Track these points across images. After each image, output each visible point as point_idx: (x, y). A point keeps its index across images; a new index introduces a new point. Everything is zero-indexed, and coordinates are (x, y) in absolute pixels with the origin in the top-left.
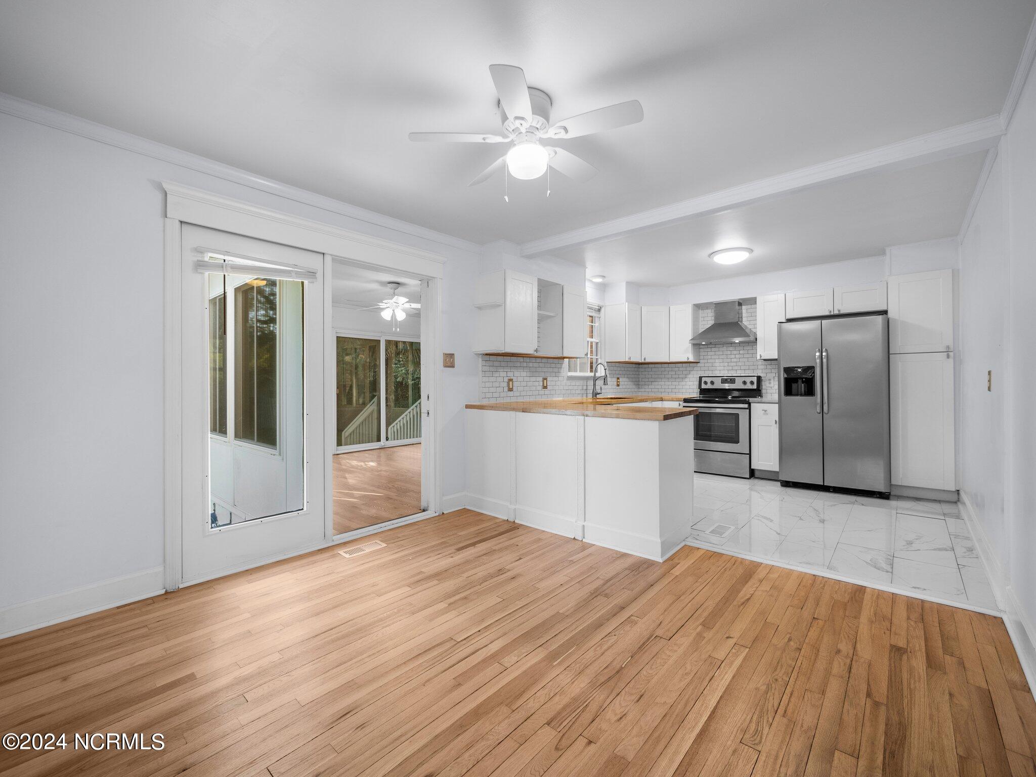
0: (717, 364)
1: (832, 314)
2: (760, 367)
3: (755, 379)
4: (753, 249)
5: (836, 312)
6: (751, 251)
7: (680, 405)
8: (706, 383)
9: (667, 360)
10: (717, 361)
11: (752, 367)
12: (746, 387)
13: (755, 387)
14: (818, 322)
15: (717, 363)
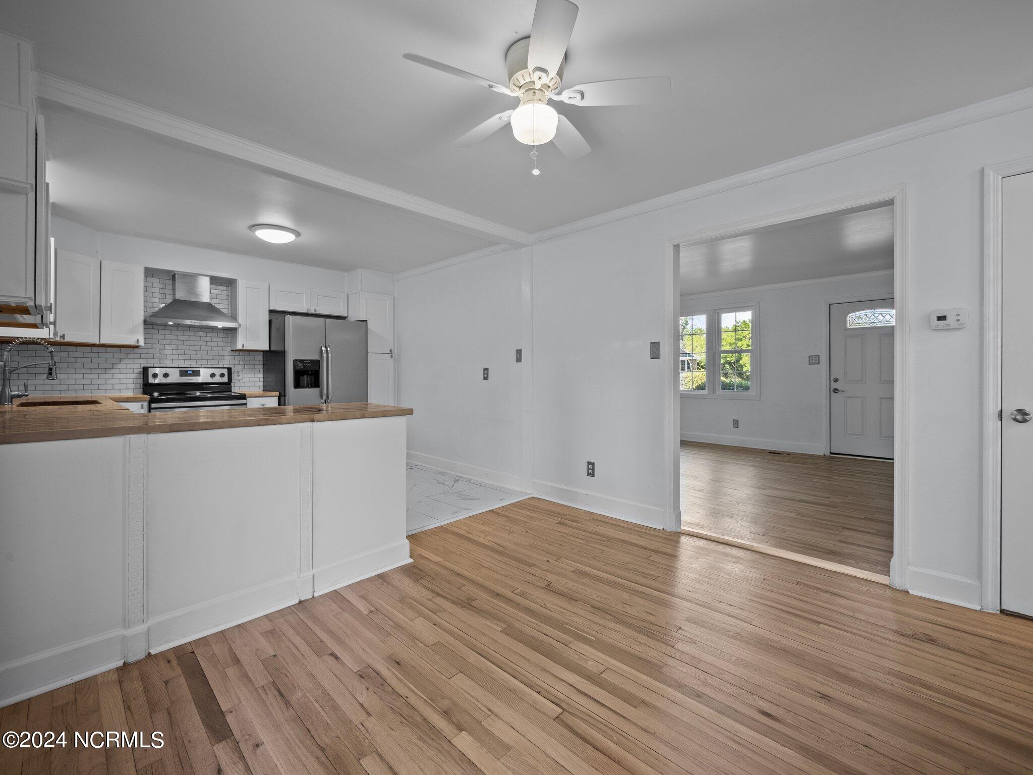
0: (167, 352)
1: (310, 312)
2: (226, 358)
3: (225, 371)
4: (300, 233)
5: (313, 312)
6: (298, 234)
7: (142, 407)
8: (155, 376)
9: (97, 342)
10: (167, 347)
11: (216, 357)
12: (215, 380)
13: (225, 379)
14: (323, 320)
15: (168, 350)
